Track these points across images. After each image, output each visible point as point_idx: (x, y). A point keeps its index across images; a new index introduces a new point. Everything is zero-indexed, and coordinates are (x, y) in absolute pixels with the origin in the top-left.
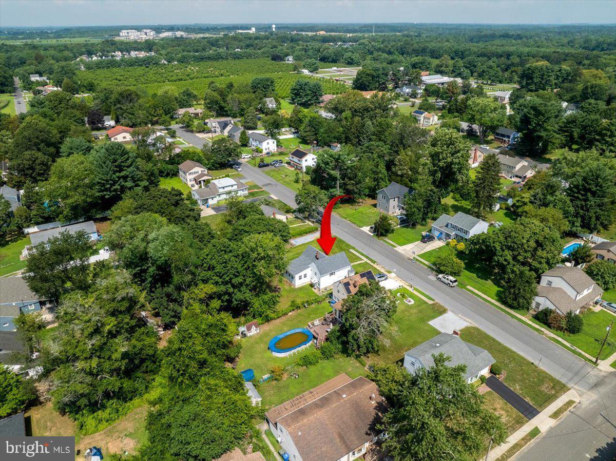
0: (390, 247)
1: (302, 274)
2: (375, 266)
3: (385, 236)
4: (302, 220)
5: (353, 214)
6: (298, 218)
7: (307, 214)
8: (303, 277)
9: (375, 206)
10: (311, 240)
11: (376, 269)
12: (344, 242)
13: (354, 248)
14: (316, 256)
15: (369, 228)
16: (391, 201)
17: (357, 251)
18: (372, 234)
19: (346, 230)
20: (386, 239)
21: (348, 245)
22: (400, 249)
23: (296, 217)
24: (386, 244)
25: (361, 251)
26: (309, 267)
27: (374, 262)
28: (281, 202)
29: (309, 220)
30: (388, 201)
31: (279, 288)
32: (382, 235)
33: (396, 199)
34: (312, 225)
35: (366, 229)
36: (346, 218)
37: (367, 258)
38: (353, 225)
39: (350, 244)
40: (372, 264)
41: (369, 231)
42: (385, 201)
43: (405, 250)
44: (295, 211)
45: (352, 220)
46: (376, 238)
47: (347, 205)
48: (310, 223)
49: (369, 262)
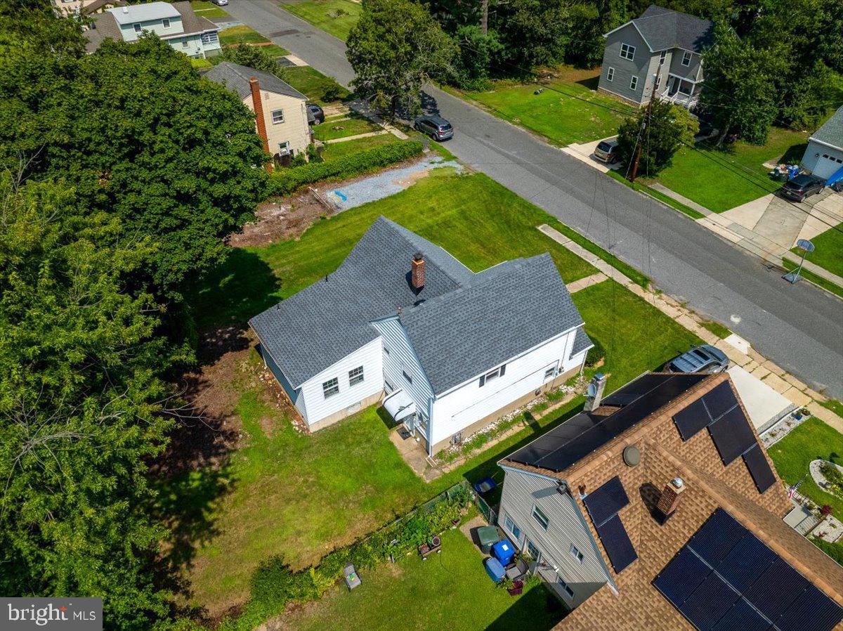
0: (683, 215)
1: (339, 370)
2: (649, 297)
3: (652, 174)
4: (371, 122)
5: (532, 107)
6: (361, 117)
7: (385, 99)
8: (344, 382)
9: (593, 84)
10: (398, 189)
11: (658, 313)
12: (514, 196)
13: (553, 222)
14: (409, 277)
15: (592, 147)
16: (655, 61)
17: (566, 232)
18: (604, 169)
19: (513, 153)
20: (657, 186)
21: (529, 209)
22: (719, 223)
23: (354, 115)
24: (665, 206)
25: (578, 230)
26: (374, 335)
27: (644, 282)
28: (316, 73)
29: (392, 124)
30: (642, 64)
31: (231, 436)
32: (646, 171)
33: (668, 57)
34: (404, 137)
35: (582, 152)
36: (509, 118)
37: (611, 260)
38: (535, 138)
39: (538, 204)
40: (636, 289)
41: (595, 157)
42: (630, 64)
43: (734, 227)
44: (350, 98)
45: (530, 122)
46: (620, 182)
47: (509, 81)
48: (397, 133)
49: (623, 280)
